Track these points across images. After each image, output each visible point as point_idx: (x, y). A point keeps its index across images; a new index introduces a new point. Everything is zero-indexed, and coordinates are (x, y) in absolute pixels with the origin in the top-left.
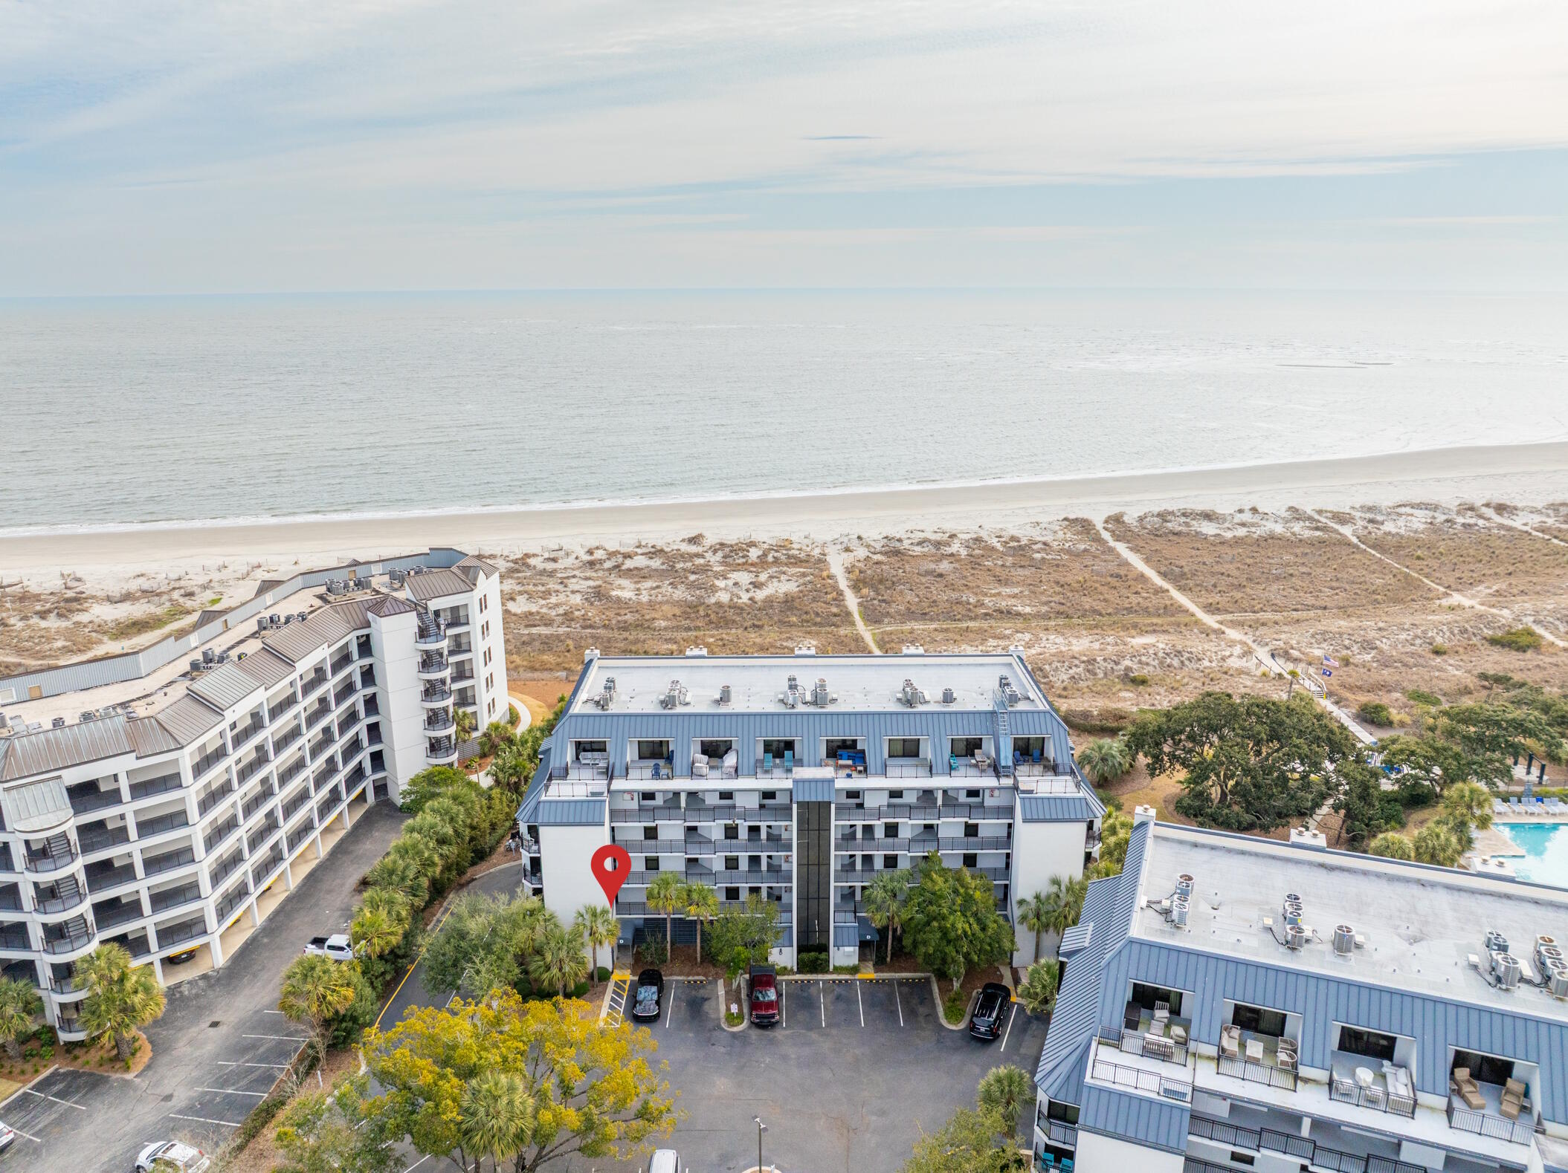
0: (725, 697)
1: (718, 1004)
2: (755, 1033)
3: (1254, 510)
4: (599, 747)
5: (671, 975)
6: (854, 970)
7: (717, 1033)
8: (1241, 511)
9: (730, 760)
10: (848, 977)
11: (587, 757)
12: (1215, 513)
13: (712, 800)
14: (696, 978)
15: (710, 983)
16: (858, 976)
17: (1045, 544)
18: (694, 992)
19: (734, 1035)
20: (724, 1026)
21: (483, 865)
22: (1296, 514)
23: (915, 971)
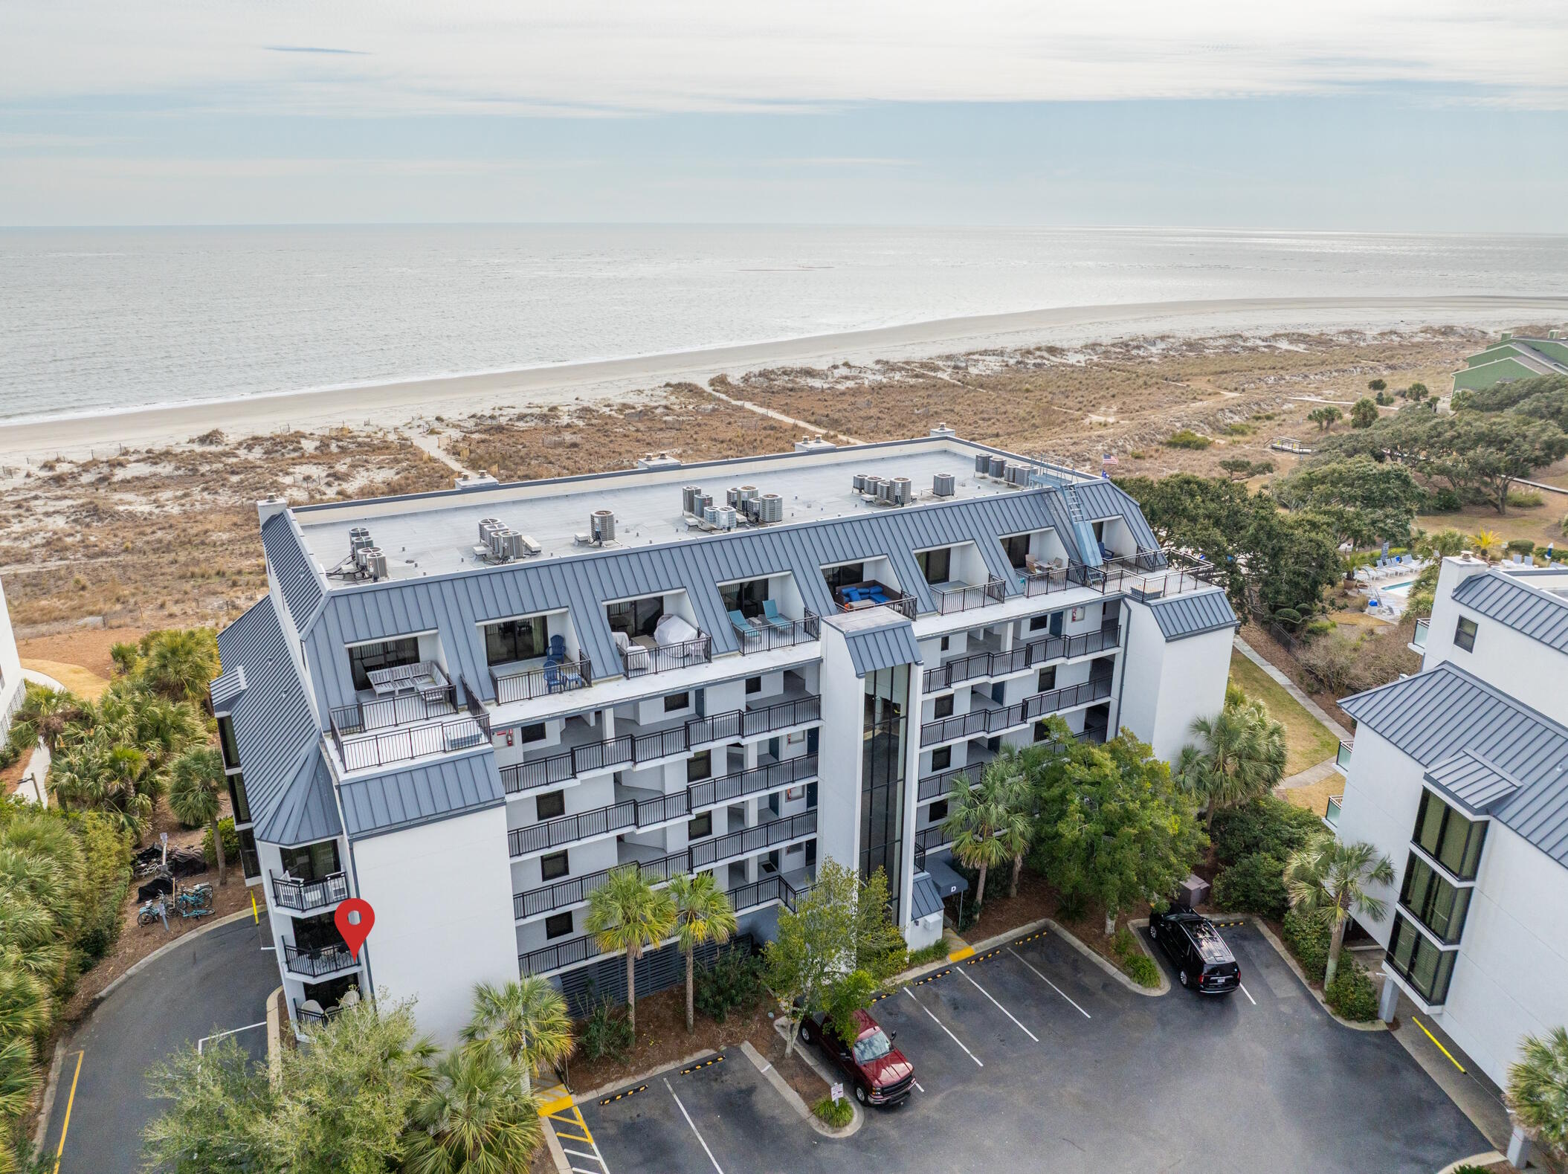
0: (602, 529)
1: (776, 1093)
2: (886, 1125)
3: (846, 365)
4: (403, 653)
5: (650, 1067)
6: (940, 950)
7: (824, 1152)
8: (835, 367)
9: (676, 632)
10: (936, 966)
11: (382, 678)
12: (814, 370)
13: (653, 715)
14: (699, 1055)
15: (728, 1056)
16: (951, 959)
17: (666, 407)
18: (715, 1086)
19: (853, 1141)
20: (825, 1131)
21: (107, 967)
22: (889, 367)
23: (1023, 924)
